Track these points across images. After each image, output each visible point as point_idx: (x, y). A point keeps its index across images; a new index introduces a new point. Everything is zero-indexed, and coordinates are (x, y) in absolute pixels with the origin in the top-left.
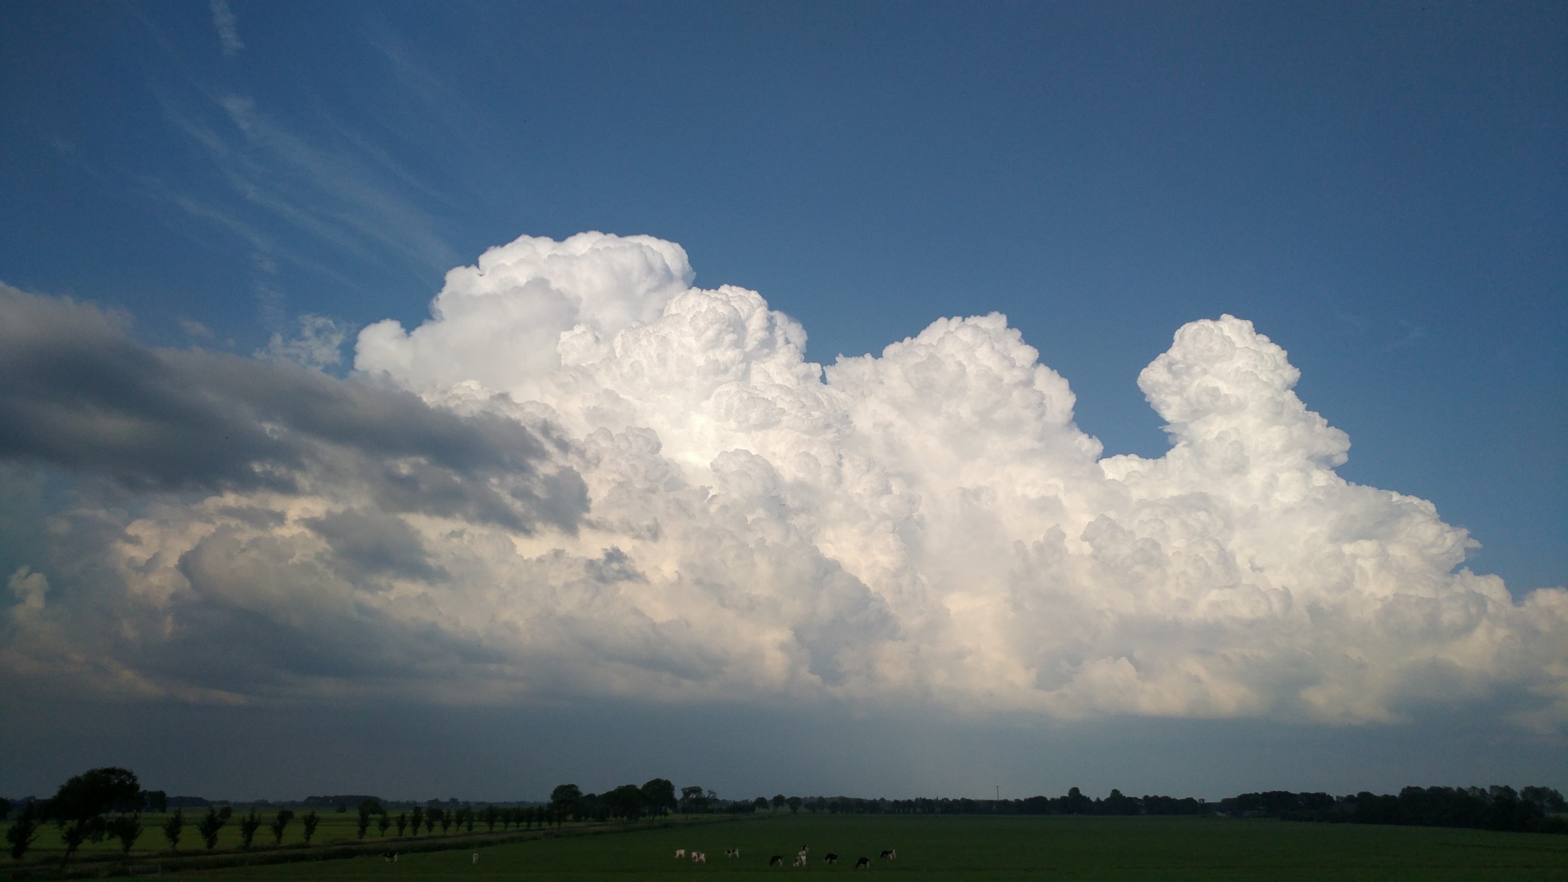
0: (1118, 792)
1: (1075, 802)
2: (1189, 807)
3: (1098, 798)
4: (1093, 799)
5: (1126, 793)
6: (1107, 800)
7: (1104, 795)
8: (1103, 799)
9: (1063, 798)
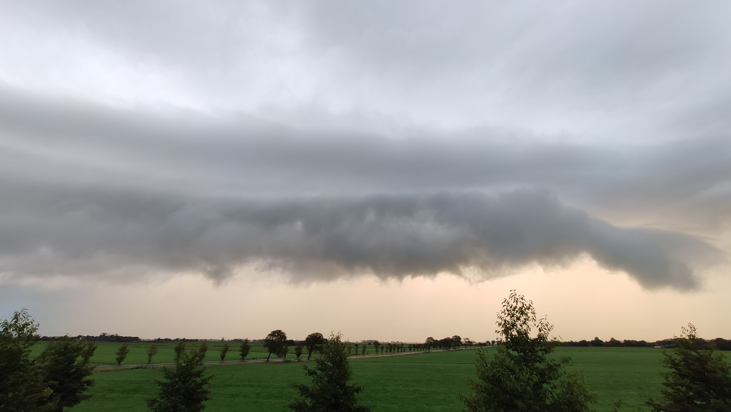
0: (613, 339)
1: (597, 343)
2: (642, 344)
4: (604, 341)
5: (617, 339)
6: (610, 341)
9: (592, 341)
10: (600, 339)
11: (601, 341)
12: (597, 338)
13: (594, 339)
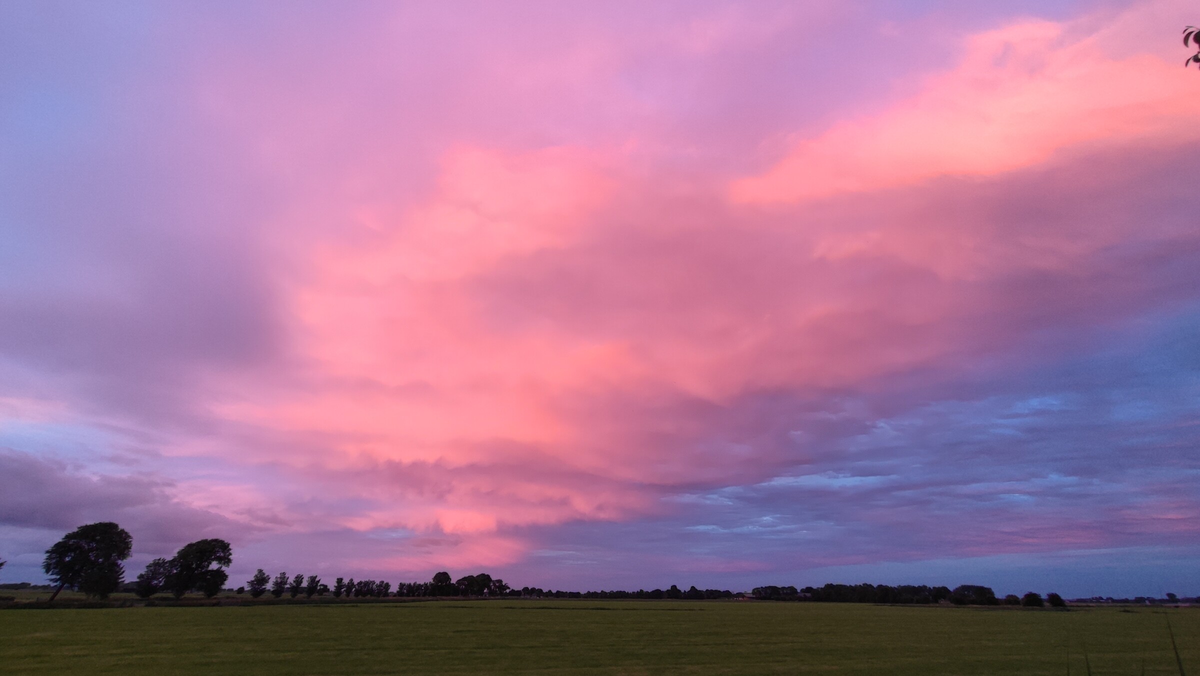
0: (695, 588)
1: (674, 593)
2: (727, 595)
3: (685, 591)
4: (683, 591)
5: (699, 588)
6: (688, 592)
7: (688, 589)
8: (687, 591)
9: (668, 590)
10: (678, 588)
11: (679, 591)
12: (674, 587)
13: (670, 588)
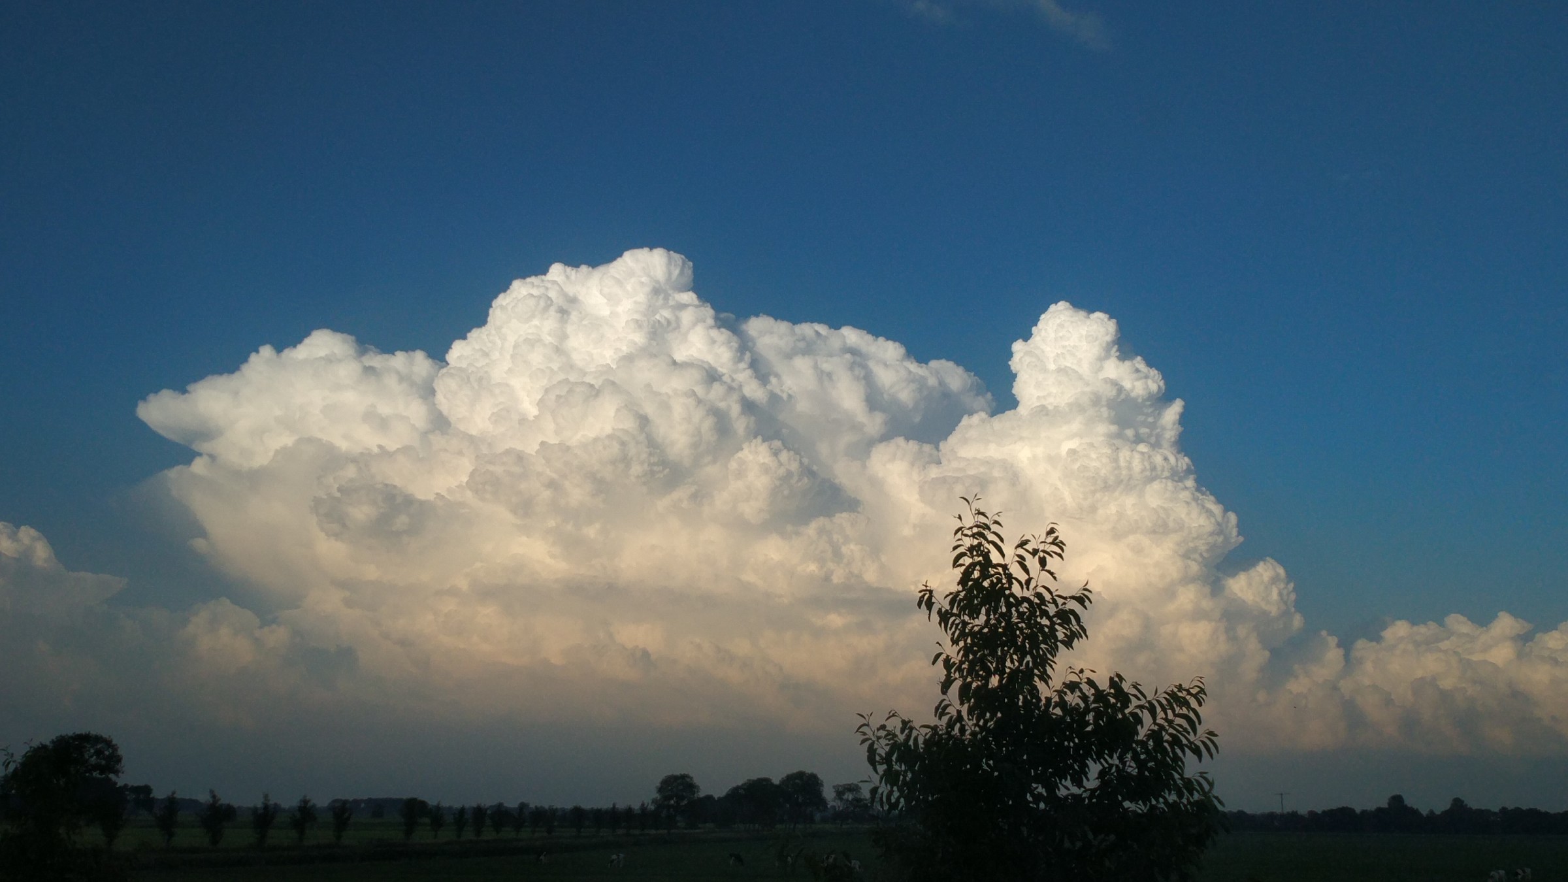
3: (1431, 810)
4: (1424, 812)
6: (1445, 813)
7: (1441, 807)
8: (1438, 811)
9: (1380, 810)
10: (1409, 801)
11: (1415, 812)
12: (1397, 800)
13: (1384, 804)
